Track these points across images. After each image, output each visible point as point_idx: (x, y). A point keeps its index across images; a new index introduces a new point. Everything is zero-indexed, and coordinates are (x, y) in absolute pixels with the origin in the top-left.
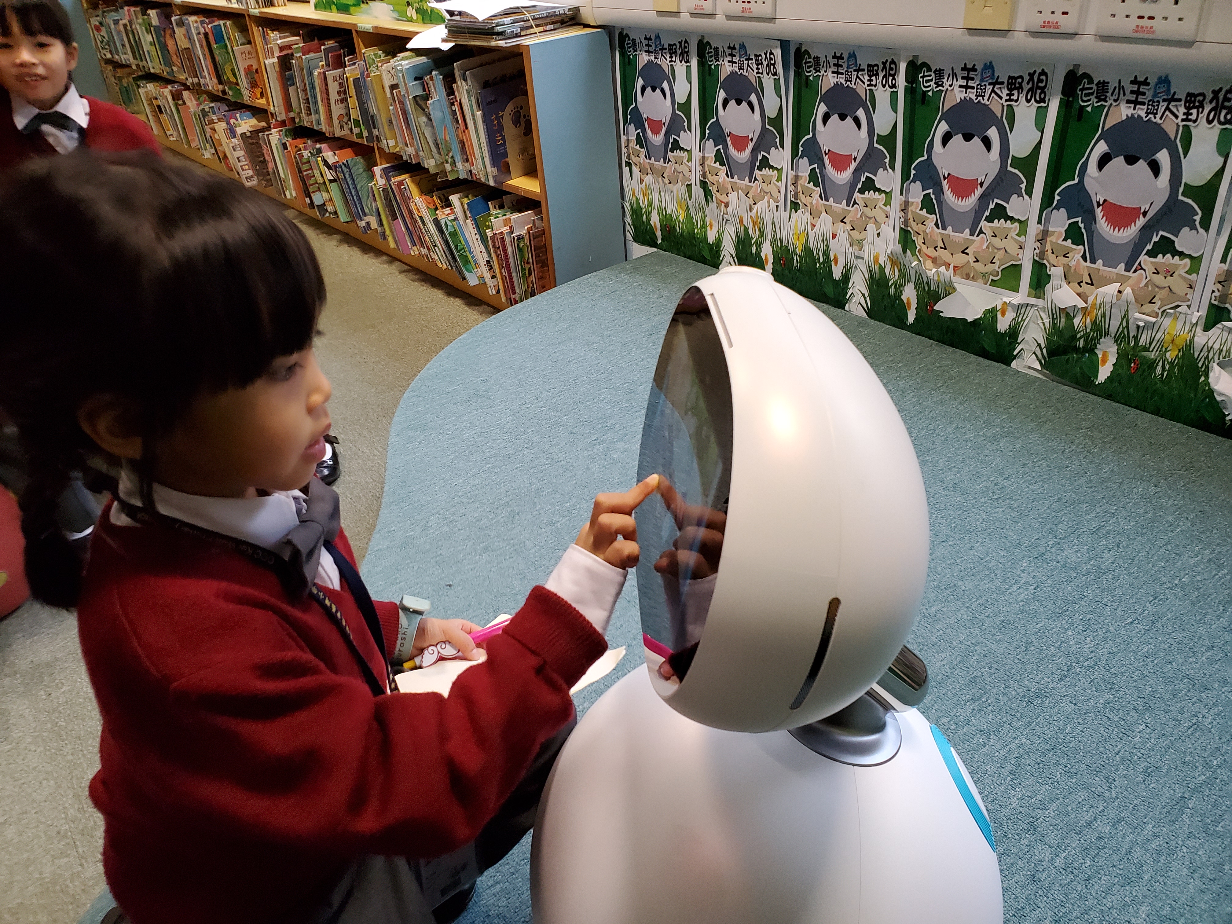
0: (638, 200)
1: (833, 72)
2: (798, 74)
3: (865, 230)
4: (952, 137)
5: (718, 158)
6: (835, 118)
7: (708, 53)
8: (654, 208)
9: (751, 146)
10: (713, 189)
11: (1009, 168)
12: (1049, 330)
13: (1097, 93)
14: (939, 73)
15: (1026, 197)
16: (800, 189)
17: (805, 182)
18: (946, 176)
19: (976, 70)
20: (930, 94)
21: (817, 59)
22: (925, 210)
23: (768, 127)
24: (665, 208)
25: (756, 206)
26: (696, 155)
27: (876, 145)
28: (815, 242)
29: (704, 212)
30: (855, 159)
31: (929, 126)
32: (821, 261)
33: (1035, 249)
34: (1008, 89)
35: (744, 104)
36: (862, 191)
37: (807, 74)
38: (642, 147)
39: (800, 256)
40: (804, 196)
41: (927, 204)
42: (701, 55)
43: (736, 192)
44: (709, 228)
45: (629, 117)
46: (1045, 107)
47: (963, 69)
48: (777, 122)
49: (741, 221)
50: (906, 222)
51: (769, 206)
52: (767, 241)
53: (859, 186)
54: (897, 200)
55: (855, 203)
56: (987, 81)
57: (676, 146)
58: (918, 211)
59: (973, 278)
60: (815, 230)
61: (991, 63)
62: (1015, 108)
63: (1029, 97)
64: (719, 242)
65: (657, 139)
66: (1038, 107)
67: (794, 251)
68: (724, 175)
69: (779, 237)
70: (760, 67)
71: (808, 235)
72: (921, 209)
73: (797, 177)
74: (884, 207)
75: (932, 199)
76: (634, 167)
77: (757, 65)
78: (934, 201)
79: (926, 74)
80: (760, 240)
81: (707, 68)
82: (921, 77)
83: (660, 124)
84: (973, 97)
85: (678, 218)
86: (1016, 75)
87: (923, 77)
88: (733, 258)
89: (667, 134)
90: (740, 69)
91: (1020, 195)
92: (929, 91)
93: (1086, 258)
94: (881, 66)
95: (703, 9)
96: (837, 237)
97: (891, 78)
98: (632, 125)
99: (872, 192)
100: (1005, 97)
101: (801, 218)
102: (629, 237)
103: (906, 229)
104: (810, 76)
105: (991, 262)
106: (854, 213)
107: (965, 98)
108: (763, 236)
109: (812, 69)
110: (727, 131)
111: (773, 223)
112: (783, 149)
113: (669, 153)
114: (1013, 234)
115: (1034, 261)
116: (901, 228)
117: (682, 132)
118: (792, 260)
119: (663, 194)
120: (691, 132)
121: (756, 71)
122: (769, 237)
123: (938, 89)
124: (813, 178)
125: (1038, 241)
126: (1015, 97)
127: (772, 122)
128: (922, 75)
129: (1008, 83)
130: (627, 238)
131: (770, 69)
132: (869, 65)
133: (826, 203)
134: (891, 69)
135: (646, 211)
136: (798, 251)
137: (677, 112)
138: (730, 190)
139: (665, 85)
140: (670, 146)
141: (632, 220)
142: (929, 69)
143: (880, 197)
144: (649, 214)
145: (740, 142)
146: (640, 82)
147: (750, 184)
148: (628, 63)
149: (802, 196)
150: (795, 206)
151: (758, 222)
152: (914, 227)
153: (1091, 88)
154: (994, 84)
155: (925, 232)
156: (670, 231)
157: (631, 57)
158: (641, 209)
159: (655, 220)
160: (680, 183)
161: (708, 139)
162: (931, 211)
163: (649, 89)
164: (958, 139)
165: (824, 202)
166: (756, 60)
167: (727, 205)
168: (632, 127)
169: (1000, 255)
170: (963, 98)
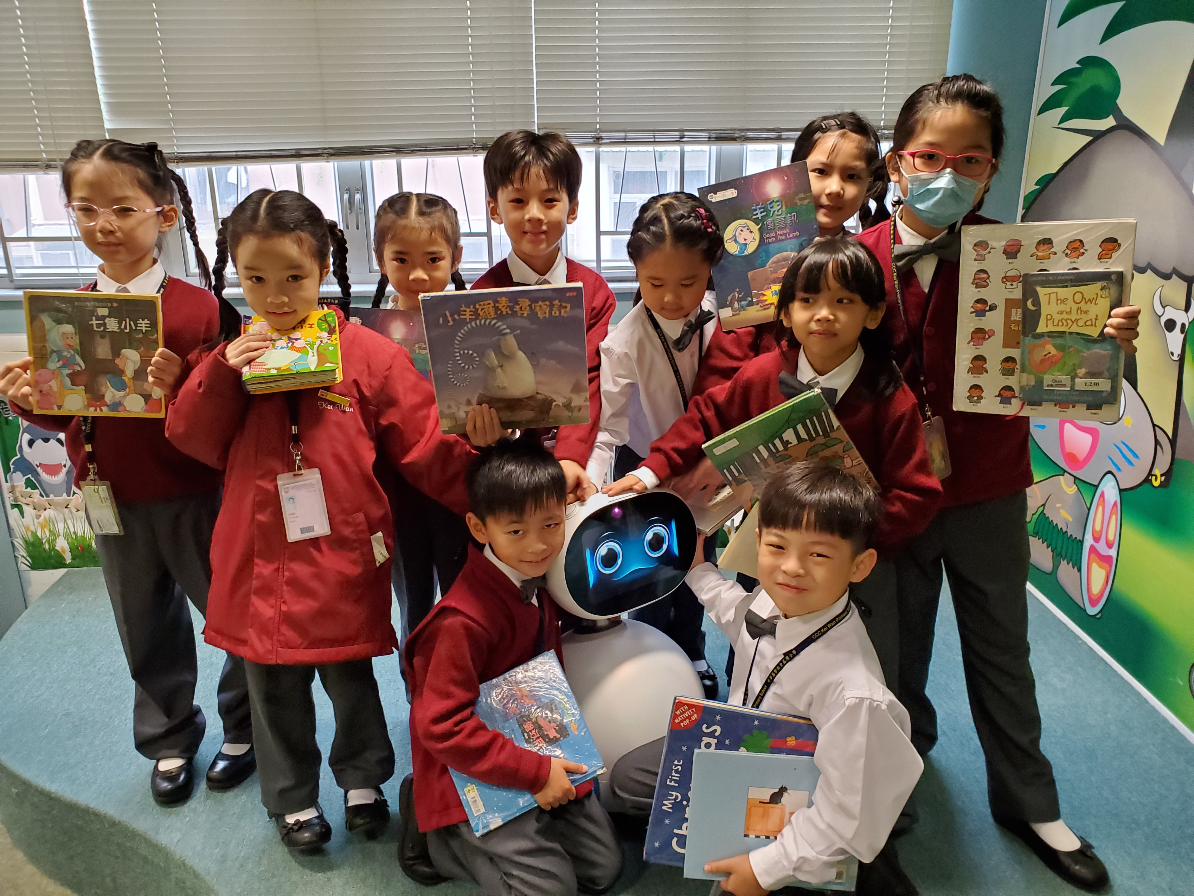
8: (59, 535)
24: (74, 533)
102: (23, 567)
119: (70, 522)
144: (52, 542)
156: (83, 549)
159: (62, 545)
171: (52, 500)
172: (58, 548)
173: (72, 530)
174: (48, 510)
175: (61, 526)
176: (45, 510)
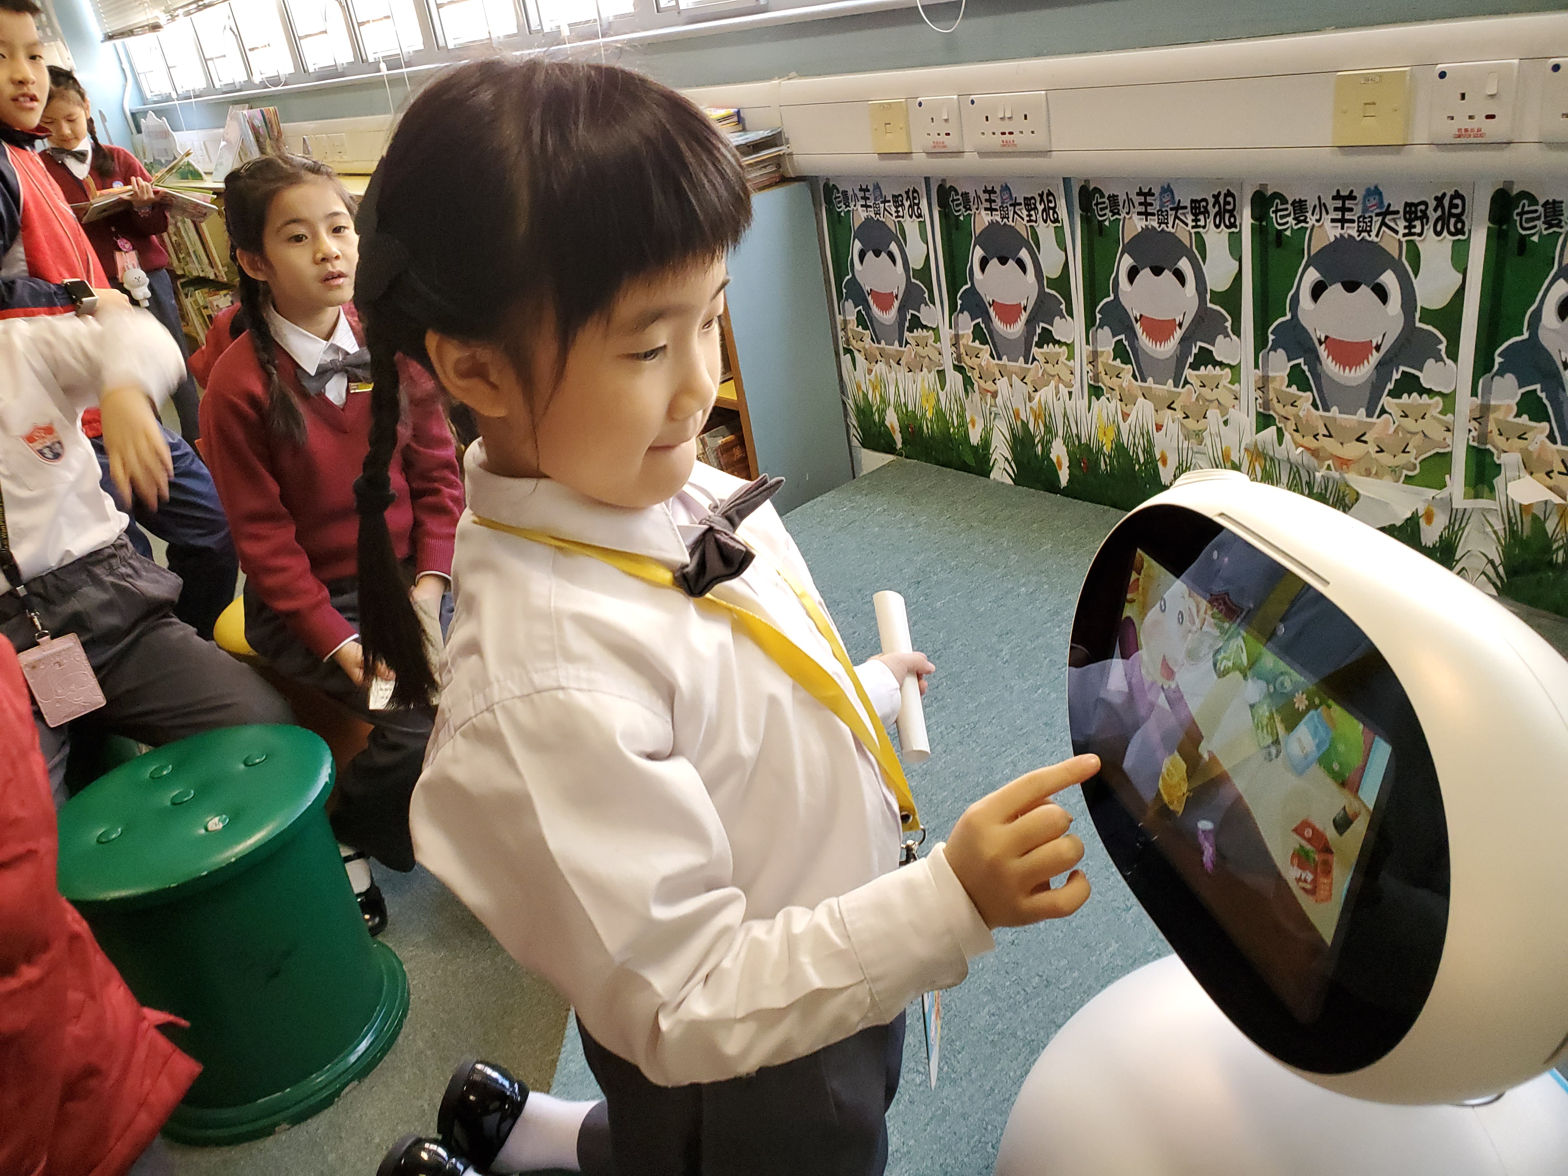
0: (865, 396)
1: (1139, 214)
2: (1087, 220)
3: (1205, 417)
4: (1326, 288)
5: (979, 335)
6: (1146, 273)
7: (953, 201)
8: (889, 405)
9: (1024, 316)
10: (974, 375)
11: (1418, 325)
12: (1505, 539)
13: (1546, 217)
14: (1300, 207)
15: (1449, 362)
16: (1101, 368)
17: (1108, 359)
18: (1323, 339)
19: (1355, 198)
20: (1288, 233)
21: (1113, 199)
22: (1294, 387)
23: (1047, 290)
24: (905, 404)
25: (1038, 394)
26: (946, 333)
27: (1209, 305)
28: (1131, 437)
29: (961, 406)
30: (1180, 325)
31: (1290, 276)
32: (1142, 460)
33: (1470, 431)
34: (1406, 220)
35: (1011, 262)
36: (1195, 367)
37: (1100, 219)
38: (866, 328)
39: (1110, 457)
40: (1108, 377)
41: (1297, 378)
42: (944, 204)
43: (1006, 378)
44: (970, 426)
45: (844, 291)
46: (1464, 240)
47: (1334, 198)
48: (1062, 283)
49: (1017, 415)
50: (1266, 404)
51: (1057, 393)
52: (1057, 439)
53: (1191, 360)
54: (1250, 375)
55: (1186, 382)
56: (1372, 212)
57: (916, 324)
58: (1284, 388)
59: (1376, 474)
60: (1129, 421)
61: (1376, 187)
62: (1419, 245)
63: (1439, 228)
64: (986, 443)
65: (889, 317)
66: (1454, 241)
67: (1100, 450)
68: (988, 355)
69: (1075, 432)
70: (1033, 213)
71: (1118, 427)
72: (1289, 386)
73: (1095, 354)
74: (1230, 386)
75: (1304, 372)
76: (856, 353)
77: (1029, 211)
78: (1308, 374)
79: (1280, 207)
80: (1048, 437)
81: (953, 221)
82: (1273, 212)
83: (891, 297)
84: (1354, 233)
85: (924, 415)
86: (1416, 201)
87: (1275, 212)
88: (1010, 463)
89: (902, 310)
90: (1002, 218)
91: (1439, 359)
92: (1286, 230)
93: (1555, 438)
94: (1211, 201)
95: (945, 147)
96: (1164, 429)
97: (1227, 215)
98: (850, 301)
99: (1210, 366)
100: (1402, 231)
101: (1107, 407)
102: (855, 442)
103: (1266, 412)
104: (1105, 220)
105: (1404, 452)
106: (1186, 396)
107: (1341, 235)
108: (1050, 432)
109: (1107, 211)
110: (988, 299)
111: (1065, 414)
112: (1072, 317)
113: (906, 334)
114: (1435, 412)
115: (1469, 447)
116: (1259, 414)
117: (923, 305)
118: (1097, 463)
120: (934, 304)
121: (1026, 219)
122: (1060, 433)
123: (1299, 226)
124: (1120, 352)
125: (1475, 419)
126: (1418, 230)
127: (1052, 283)
128: (1274, 209)
129: (1405, 213)
130: (853, 444)
131: (1048, 215)
132: (1192, 201)
133: (1143, 384)
134: (1227, 203)
135: (878, 409)
136: (1107, 449)
137: (913, 280)
138: (998, 375)
139: (893, 247)
140: (907, 324)
141: (859, 421)
142: (1284, 201)
143: (1223, 373)
144: (882, 412)
145: (1009, 313)
146: (857, 246)
147: (1026, 366)
148: (838, 223)
149: (1106, 379)
150: (1096, 391)
151: (1044, 415)
152: (1278, 409)
153: (1536, 211)
154: (1384, 214)
155: (1297, 416)
157: (842, 214)
158: (871, 406)
159: (892, 419)
160: (925, 369)
161: (961, 311)
162: (1304, 386)
163: (870, 255)
164: (1335, 291)
165: (1140, 383)
166: (1025, 205)
167: (995, 395)
168: (849, 304)
169: (1415, 442)
170: (1338, 236)
171: (883, 349)
172: (887, 423)
173: (903, 400)
174: (879, 363)
175: (892, 390)
176: (876, 362)
